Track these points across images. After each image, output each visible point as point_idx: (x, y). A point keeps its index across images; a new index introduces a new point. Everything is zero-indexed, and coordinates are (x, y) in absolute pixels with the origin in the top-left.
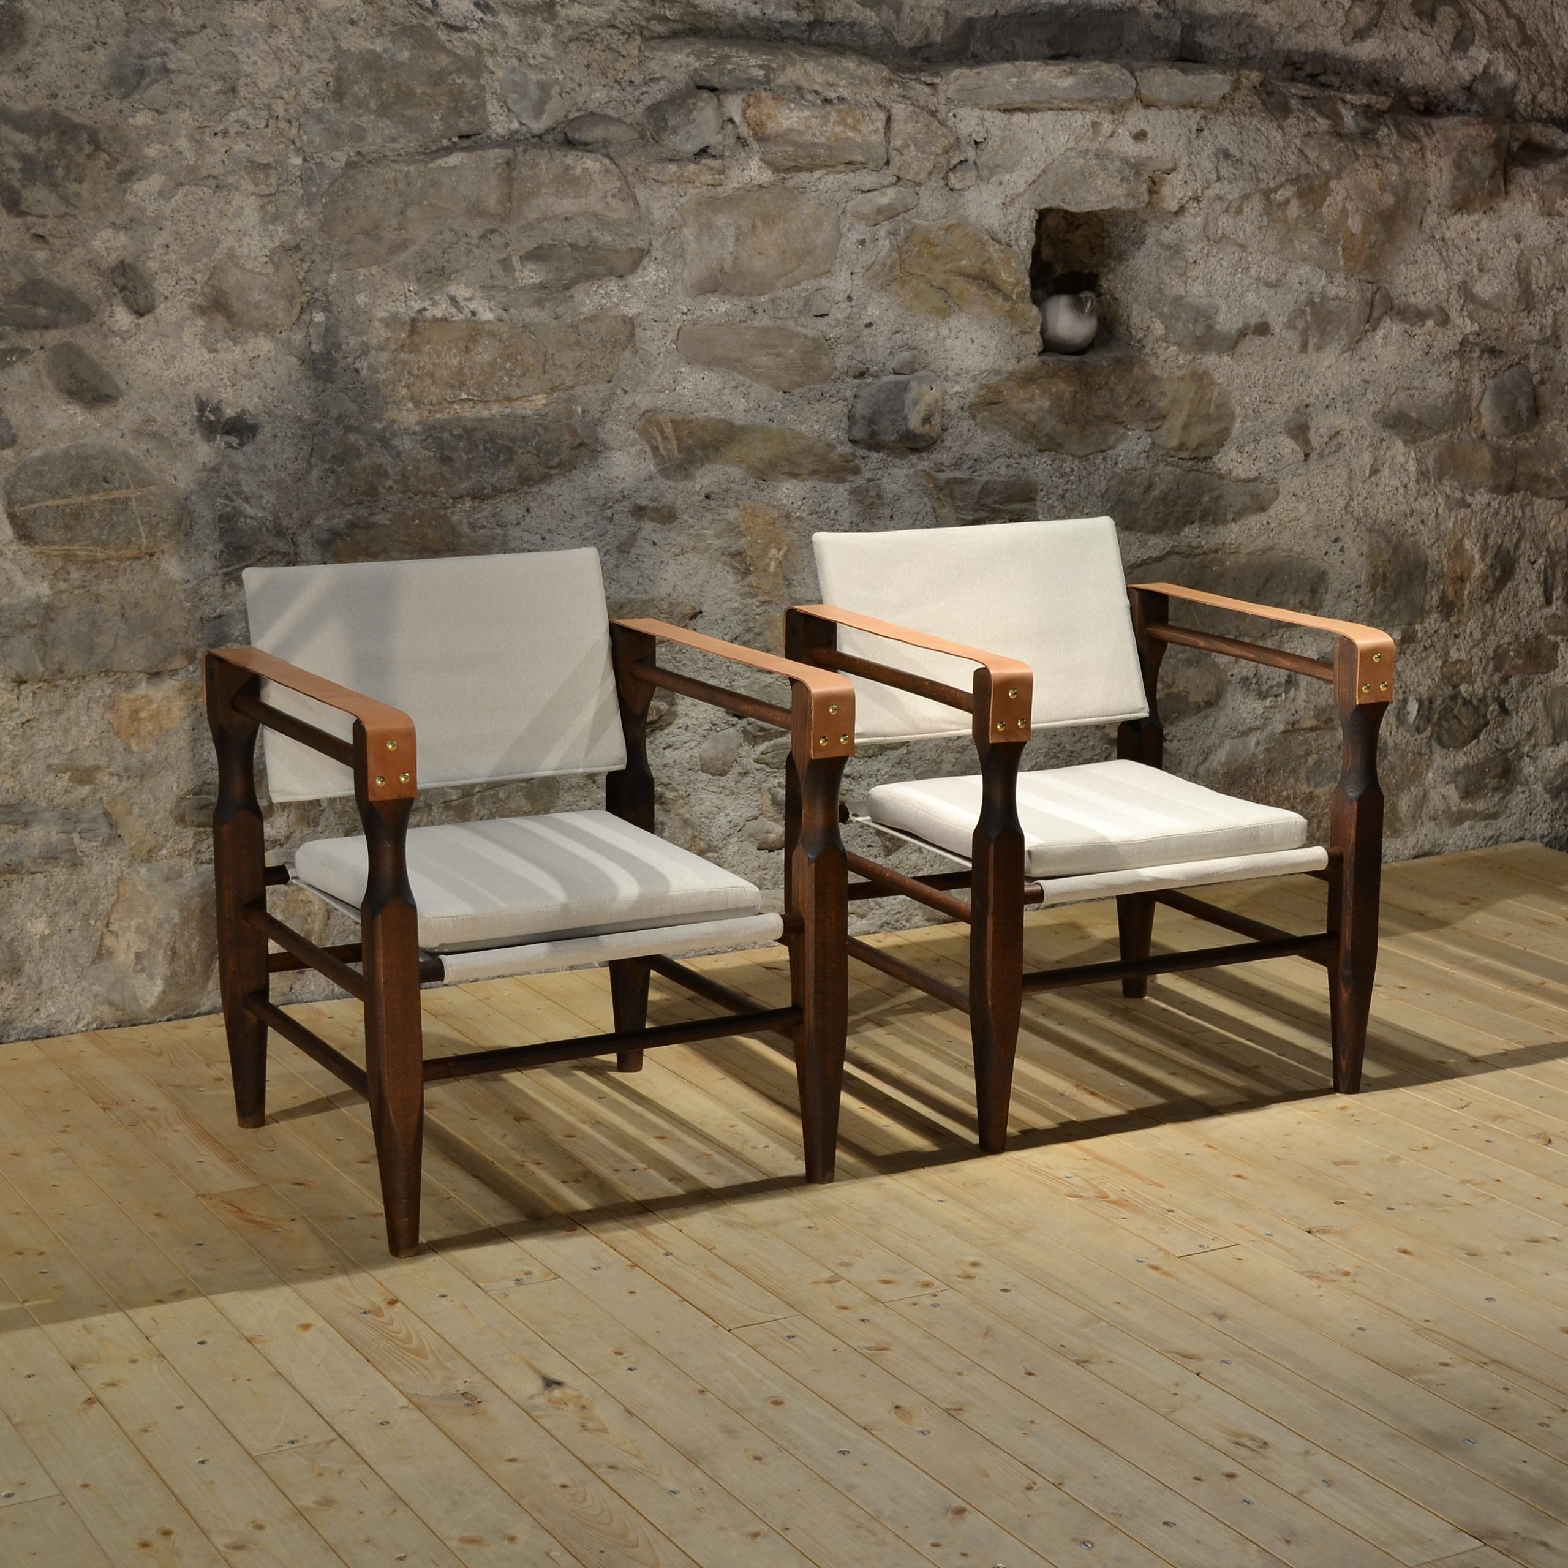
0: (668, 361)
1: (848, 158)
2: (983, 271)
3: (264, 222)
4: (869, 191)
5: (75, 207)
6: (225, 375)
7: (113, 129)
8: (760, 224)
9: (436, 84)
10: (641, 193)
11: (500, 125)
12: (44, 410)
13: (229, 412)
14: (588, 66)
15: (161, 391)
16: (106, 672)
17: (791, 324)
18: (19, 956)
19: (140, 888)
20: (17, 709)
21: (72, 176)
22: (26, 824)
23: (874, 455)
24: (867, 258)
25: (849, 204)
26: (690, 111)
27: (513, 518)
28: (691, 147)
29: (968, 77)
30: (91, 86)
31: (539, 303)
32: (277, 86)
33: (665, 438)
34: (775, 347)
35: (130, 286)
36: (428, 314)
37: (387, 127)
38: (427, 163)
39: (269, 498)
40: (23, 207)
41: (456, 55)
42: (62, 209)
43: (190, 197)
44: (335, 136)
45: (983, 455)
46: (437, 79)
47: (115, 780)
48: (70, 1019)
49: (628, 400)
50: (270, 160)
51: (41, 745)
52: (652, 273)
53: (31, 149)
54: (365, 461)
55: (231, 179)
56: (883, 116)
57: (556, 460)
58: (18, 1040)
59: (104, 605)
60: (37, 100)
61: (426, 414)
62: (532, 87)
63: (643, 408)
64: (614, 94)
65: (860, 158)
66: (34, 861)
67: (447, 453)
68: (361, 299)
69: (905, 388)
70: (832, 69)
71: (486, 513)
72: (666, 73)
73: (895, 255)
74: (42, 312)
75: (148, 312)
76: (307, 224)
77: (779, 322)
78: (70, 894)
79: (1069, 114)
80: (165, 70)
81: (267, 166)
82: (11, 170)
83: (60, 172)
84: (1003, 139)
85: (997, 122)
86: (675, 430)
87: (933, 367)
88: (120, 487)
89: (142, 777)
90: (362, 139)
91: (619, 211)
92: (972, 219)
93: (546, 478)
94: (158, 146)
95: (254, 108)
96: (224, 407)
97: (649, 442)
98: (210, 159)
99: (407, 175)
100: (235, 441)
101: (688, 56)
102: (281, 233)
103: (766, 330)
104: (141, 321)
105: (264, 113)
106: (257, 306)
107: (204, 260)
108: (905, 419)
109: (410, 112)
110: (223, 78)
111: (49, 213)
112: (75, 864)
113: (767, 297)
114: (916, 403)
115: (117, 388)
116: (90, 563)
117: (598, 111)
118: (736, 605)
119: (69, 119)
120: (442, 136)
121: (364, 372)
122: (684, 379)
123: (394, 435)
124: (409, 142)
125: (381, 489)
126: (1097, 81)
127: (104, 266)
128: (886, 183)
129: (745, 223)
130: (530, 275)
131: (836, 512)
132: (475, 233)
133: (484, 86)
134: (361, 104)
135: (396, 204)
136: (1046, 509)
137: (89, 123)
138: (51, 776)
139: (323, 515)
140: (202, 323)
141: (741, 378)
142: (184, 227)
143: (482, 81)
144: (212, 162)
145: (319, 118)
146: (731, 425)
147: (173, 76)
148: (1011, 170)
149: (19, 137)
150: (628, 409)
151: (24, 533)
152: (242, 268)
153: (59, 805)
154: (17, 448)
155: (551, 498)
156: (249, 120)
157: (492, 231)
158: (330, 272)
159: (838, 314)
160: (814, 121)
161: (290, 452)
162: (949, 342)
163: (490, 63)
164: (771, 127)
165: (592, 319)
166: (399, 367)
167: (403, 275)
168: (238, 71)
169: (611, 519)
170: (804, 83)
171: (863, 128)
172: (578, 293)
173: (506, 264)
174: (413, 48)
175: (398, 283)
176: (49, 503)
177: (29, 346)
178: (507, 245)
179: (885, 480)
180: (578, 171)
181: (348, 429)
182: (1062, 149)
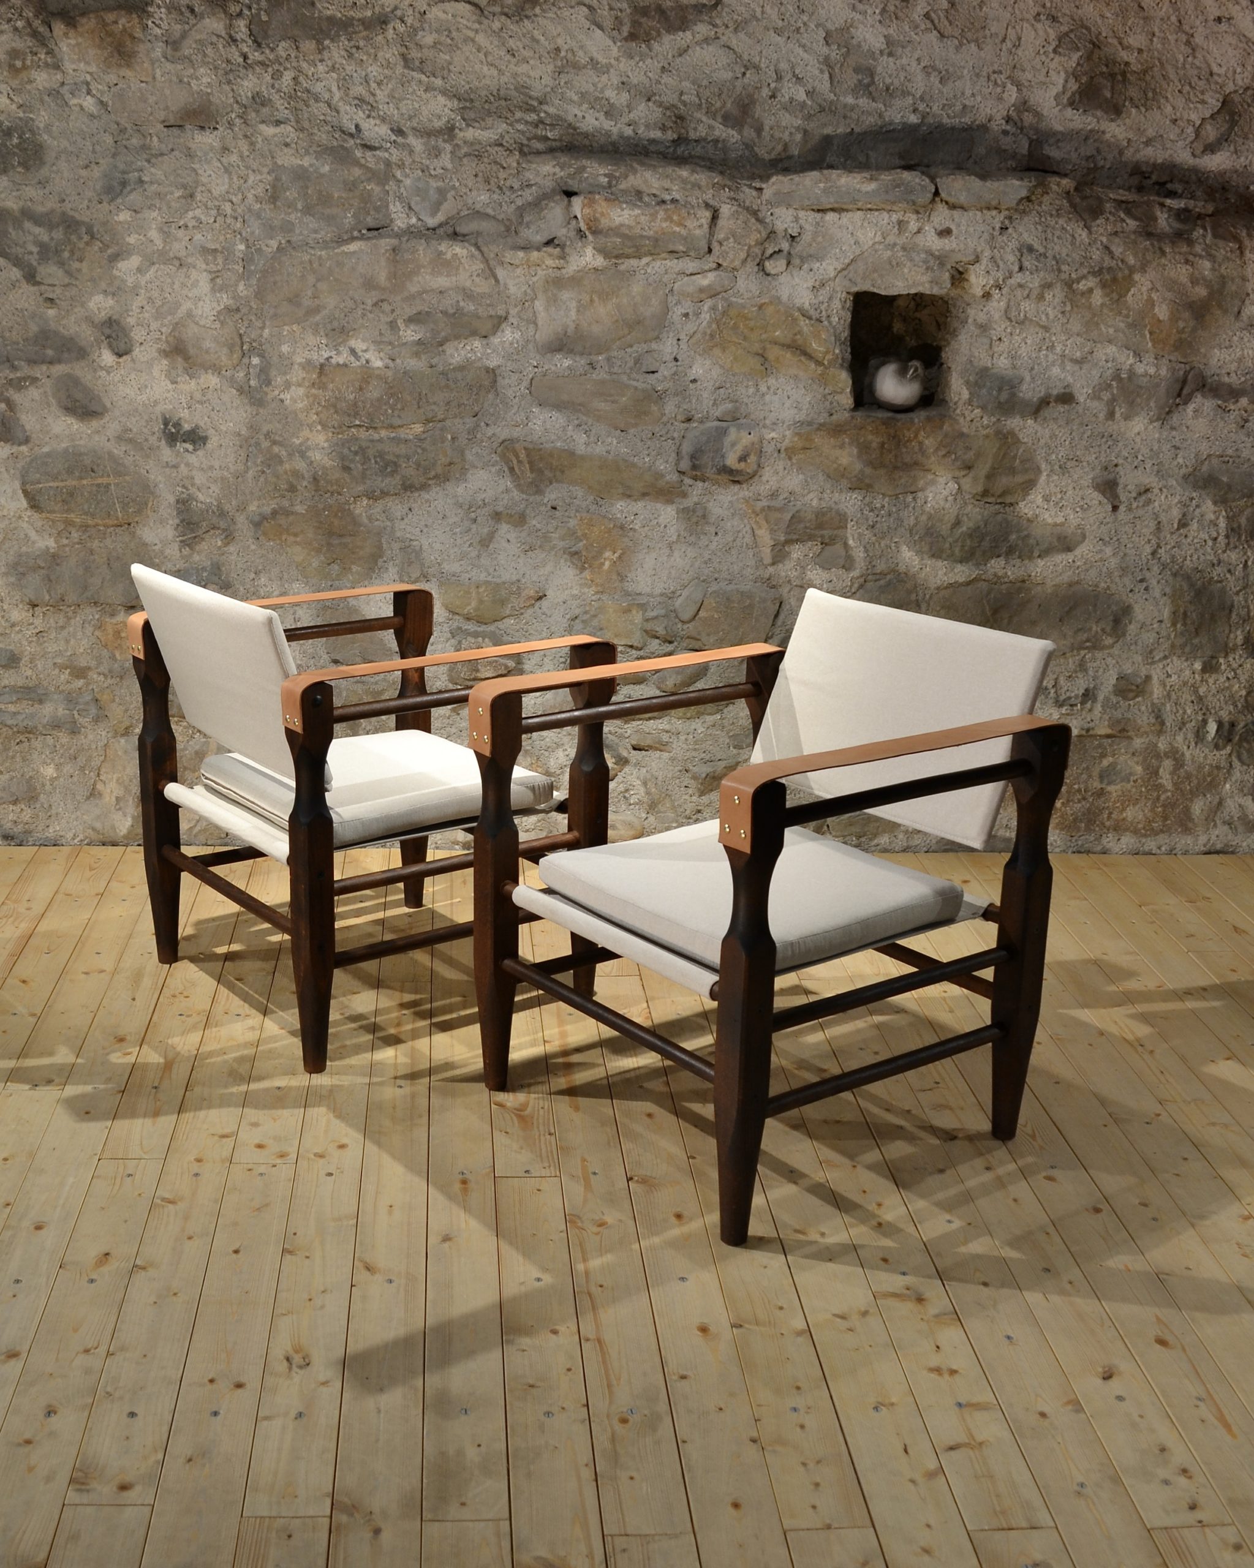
0: (523, 403)
1: (671, 247)
2: (794, 341)
3: (213, 290)
4: (691, 274)
5: (77, 279)
6: (183, 400)
7: (105, 224)
8: (596, 298)
9: (350, 190)
10: (500, 273)
11: (401, 220)
12: (50, 420)
13: (187, 427)
14: (476, 176)
15: (136, 410)
16: (95, 603)
17: (624, 378)
18: (35, 789)
19: (120, 753)
20: (32, 624)
21: (75, 257)
22: (41, 702)
23: (700, 484)
24: (690, 327)
25: (676, 285)
26: (542, 210)
27: (398, 514)
28: (539, 238)
29: (782, 182)
30: (89, 194)
31: (417, 355)
32: (227, 192)
33: (519, 462)
34: (611, 395)
35: (114, 335)
36: (333, 361)
37: (312, 222)
38: (334, 248)
39: (215, 489)
40: (38, 279)
41: (368, 168)
42: (67, 281)
43: (159, 273)
44: (270, 230)
45: (798, 490)
46: (351, 186)
47: (102, 678)
48: (70, 835)
49: (489, 432)
50: (218, 246)
51: (50, 649)
52: (508, 335)
53: (45, 238)
54: (287, 466)
55: (190, 260)
56: (708, 214)
57: (433, 473)
58: (34, 845)
59: (96, 557)
60: (51, 204)
61: (330, 434)
62: (432, 192)
63: (502, 438)
64: (496, 196)
65: (681, 248)
66: (44, 727)
67: (347, 463)
68: (285, 348)
69: (724, 432)
70: (667, 176)
71: (378, 510)
72: (538, 180)
73: (714, 326)
74: (50, 352)
75: (126, 354)
76: (245, 292)
77: (615, 376)
78: (72, 751)
79: (876, 213)
80: (141, 181)
81: (215, 251)
82: (31, 253)
83: (66, 254)
84: (816, 234)
85: (810, 220)
86: (528, 456)
87: (752, 417)
88: (102, 476)
89: (121, 678)
90: (291, 231)
91: (483, 286)
92: (784, 298)
93: (424, 487)
94: (136, 236)
95: (207, 208)
96: (183, 423)
97: (507, 463)
98: (176, 246)
99: (320, 257)
100: (190, 447)
101: (554, 166)
102: (226, 300)
103: (603, 382)
104: (121, 360)
105: (214, 212)
106: (207, 352)
107: (169, 318)
108: (723, 456)
109: (327, 211)
110: (184, 187)
111: (57, 283)
112: (74, 731)
113: (604, 356)
114: (733, 445)
115: (105, 407)
116: (85, 527)
117: (482, 210)
118: (575, 592)
119: (73, 217)
120: (353, 229)
121: (287, 402)
122: (535, 418)
123: (308, 448)
124: (326, 233)
125: (299, 487)
126: (898, 186)
127: (97, 321)
128: (707, 268)
129: (586, 298)
130: (411, 334)
131: (665, 526)
132: (369, 302)
133: (388, 192)
134: (291, 205)
135: (311, 279)
136: (856, 536)
137: (87, 220)
138: (57, 671)
139: (256, 503)
140: (166, 362)
141: (585, 418)
142: (155, 294)
143: (387, 188)
144: (178, 248)
145: (258, 216)
146: (572, 454)
147: (146, 186)
148: (820, 259)
149: (37, 230)
150: (490, 438)
151: (34, 504)
152: (197, 324)
153: (63, 691)
154: (30, 445)
155: (427, 501)
156: (203, 218)
157: (382, 301)
158: (263, 328)
159: (665, 371)
160: (643, 218)
161: (231, 458)
162: (767, 398)
163: (398, 174)
164: (604, 223)
165: (461, 368)
166: (311, 399)
167: (316, 332)
168: (197, 182)
169: (475, 521)
170: (643, 188)
171: (688, 223)
172: (449, 348)
173: (393, 325)
174: (332, 163)
175: (312, 337)
176: (51, 484)
177: (38, 376)
178: (393, 311)
179: (711, 504)
180: (449, 256)
181: (274, 443)
182: (871, 243)
